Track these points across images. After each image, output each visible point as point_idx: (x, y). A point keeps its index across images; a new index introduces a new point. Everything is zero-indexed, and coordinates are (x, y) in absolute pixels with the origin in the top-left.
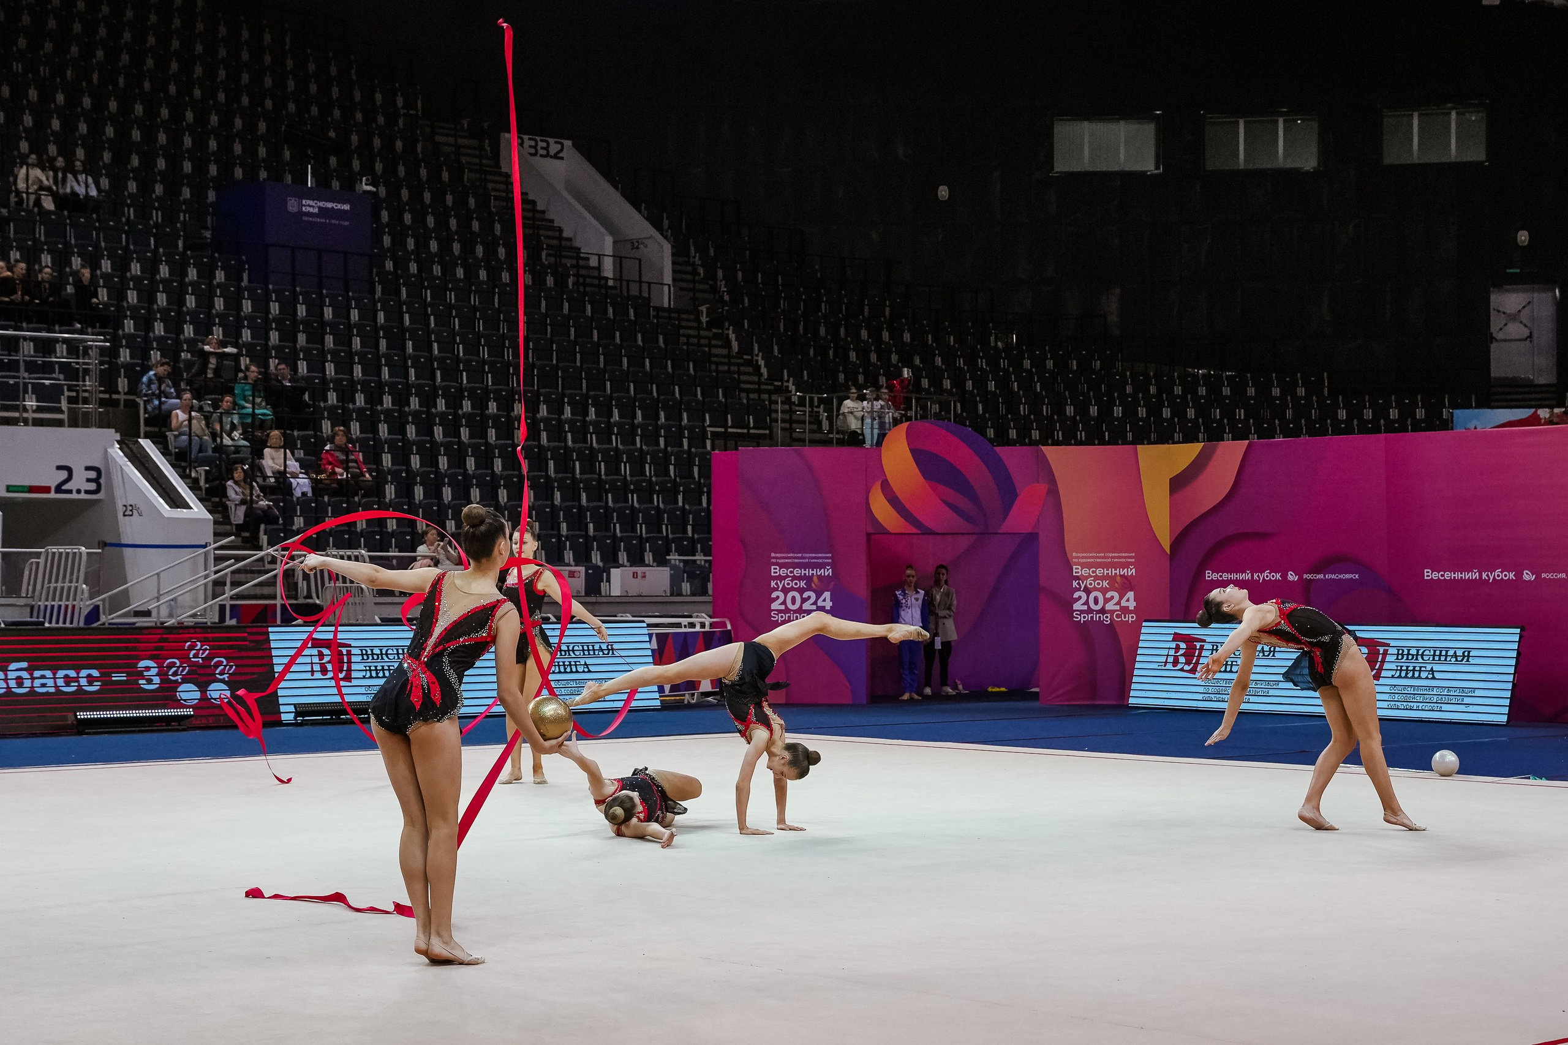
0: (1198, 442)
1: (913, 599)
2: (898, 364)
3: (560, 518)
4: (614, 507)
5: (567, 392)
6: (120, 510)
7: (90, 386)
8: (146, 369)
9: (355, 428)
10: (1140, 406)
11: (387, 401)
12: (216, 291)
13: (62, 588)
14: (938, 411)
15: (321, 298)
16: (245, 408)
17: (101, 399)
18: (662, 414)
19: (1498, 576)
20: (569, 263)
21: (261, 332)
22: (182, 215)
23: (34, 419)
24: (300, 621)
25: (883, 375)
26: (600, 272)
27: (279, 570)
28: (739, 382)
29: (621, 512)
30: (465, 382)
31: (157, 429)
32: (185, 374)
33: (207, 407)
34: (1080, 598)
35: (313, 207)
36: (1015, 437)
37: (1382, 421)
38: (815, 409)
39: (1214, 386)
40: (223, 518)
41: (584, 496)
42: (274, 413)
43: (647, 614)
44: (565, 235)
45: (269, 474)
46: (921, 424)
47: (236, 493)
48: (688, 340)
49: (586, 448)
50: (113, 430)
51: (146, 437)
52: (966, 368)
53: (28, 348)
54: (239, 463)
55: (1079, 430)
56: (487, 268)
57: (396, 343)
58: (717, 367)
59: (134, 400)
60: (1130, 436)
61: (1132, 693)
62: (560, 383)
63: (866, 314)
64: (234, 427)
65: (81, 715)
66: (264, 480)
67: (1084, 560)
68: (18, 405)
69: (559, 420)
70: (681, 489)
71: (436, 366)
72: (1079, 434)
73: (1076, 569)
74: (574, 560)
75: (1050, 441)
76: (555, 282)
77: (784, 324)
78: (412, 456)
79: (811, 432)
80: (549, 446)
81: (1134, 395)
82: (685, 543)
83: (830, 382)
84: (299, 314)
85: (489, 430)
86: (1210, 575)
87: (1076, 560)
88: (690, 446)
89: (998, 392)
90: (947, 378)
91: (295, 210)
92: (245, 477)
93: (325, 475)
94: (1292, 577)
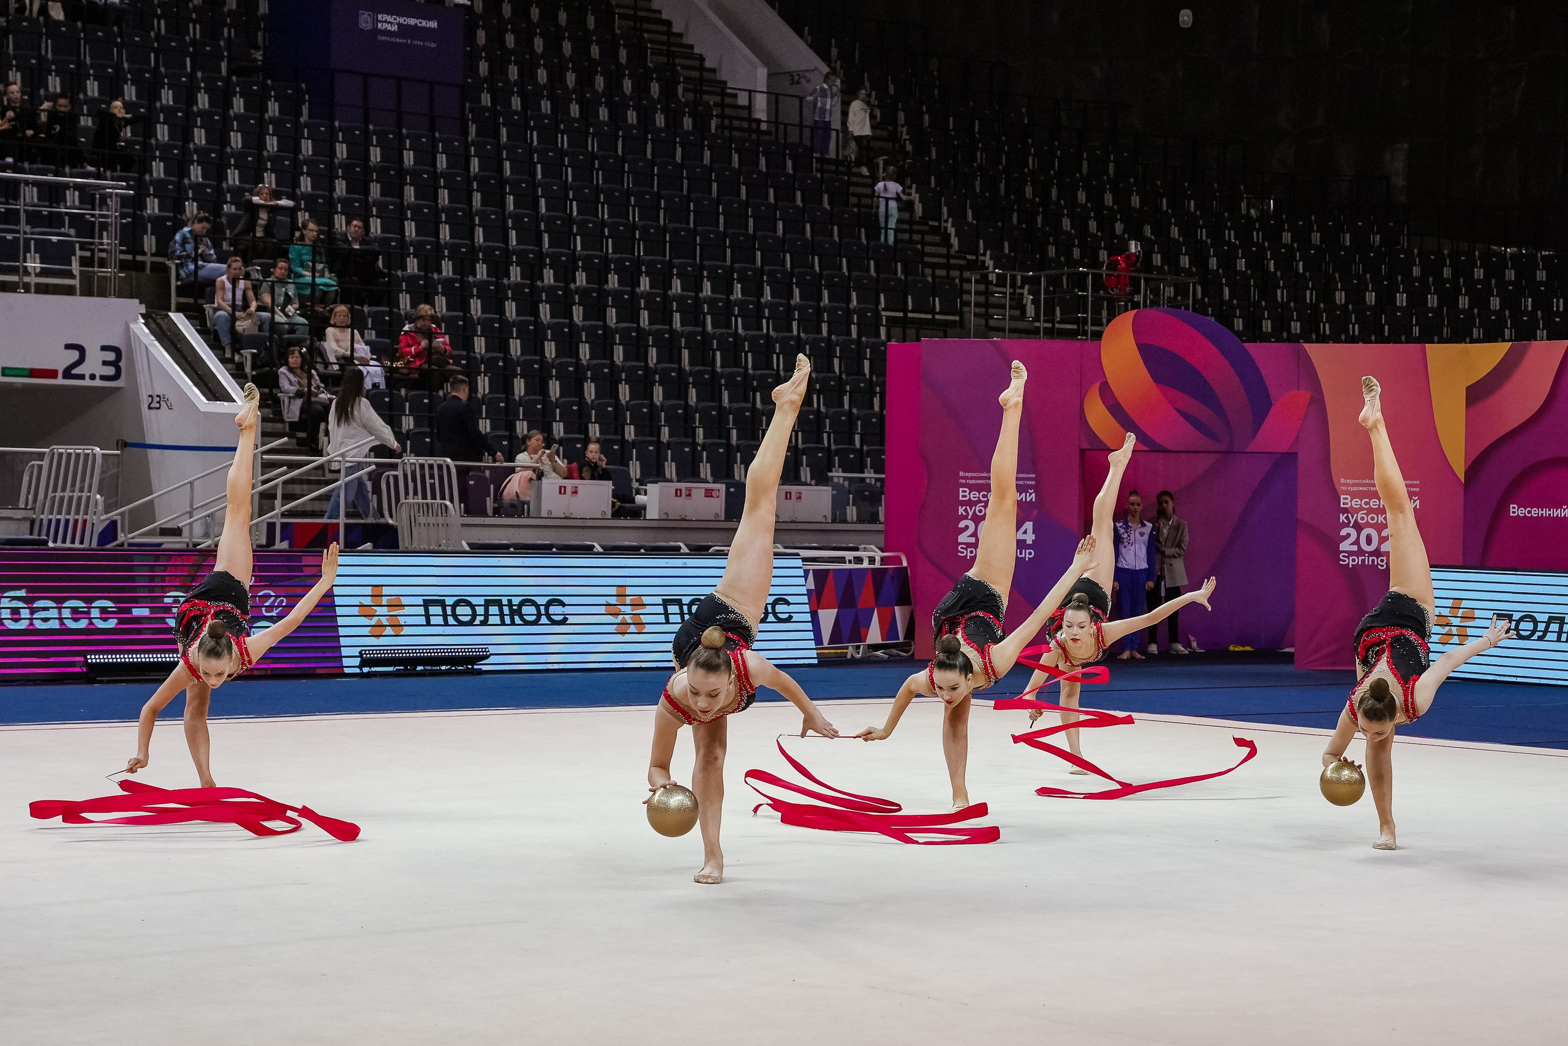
0: (1504, 341)
1: (1137, 534)
3: (695, 423)
5: (707, 263)
6: (145, 402)
7: (108, 244)
8: (179, 225)
9: (441, 302)
10: (1430, 293)
11: (482, 271)
12: (268, 127)
13: (71, 498)
14: (1172, 295)
15: (401, 139)
16: (304, 276)
17: (121, 260)
18: (825, 293)
20: (712, 100)
21: (325, 181)
22: (226, 30)
23: (37, 285)
24: (368, 546)
25: (1105, 249)
26: (750, 113)
28: (924, 254)
30: (579, 248)
31: (191, 301)
32: (228, 231)
33: (256, 271)
34: (1348, 535)
35: (391, 23)
36: (1270, 330)
38: (1018, 291)
39: (1526, 268)
40: (274, 413)
41: (726, 395)
42: (340, 284)
43: (800, 545)
44: (708, 64)
45: (332, 359)
46: (1153, 312)
47: (291, 383)
48: (859, 201)
49: (729, 335)
50: (137, 301)
51: (178, 310)
52: (1209, 241)
53: (30, 195)
54: (295, 346)
55: (1352, 324)
56: (609, 105)
57: (494, 198)
59: (164, 263)
60: (1416, 331)
62: (698, 252)
63: (1085, 170)
64: (288, 300)
65: (93, 659)
66: (326, 367)
67: (1352, 488)
68: (18, 266)
69: (697, 299)
70: (848, 388)
71: (543, 228)
72: (1351, 326)
73: (1344, 499)
74: (712, 476)
75: (1314, 336)
76: (694, 125)
77: (981, 182)
78: (511, 340)
79: (1012, 318)
80: (683, 331)
81: (1423, 279)
82: (852, 456)
83: (1037, 256)
84: (372, 158)
85: (609, 310)
86: (1514, 510)
87: (1344, 488)
88: (859, 335)
89: (1249, 272)
90: (1185, 254)
91: (369, 27)
92: (302, 363)
93: (401, 363)
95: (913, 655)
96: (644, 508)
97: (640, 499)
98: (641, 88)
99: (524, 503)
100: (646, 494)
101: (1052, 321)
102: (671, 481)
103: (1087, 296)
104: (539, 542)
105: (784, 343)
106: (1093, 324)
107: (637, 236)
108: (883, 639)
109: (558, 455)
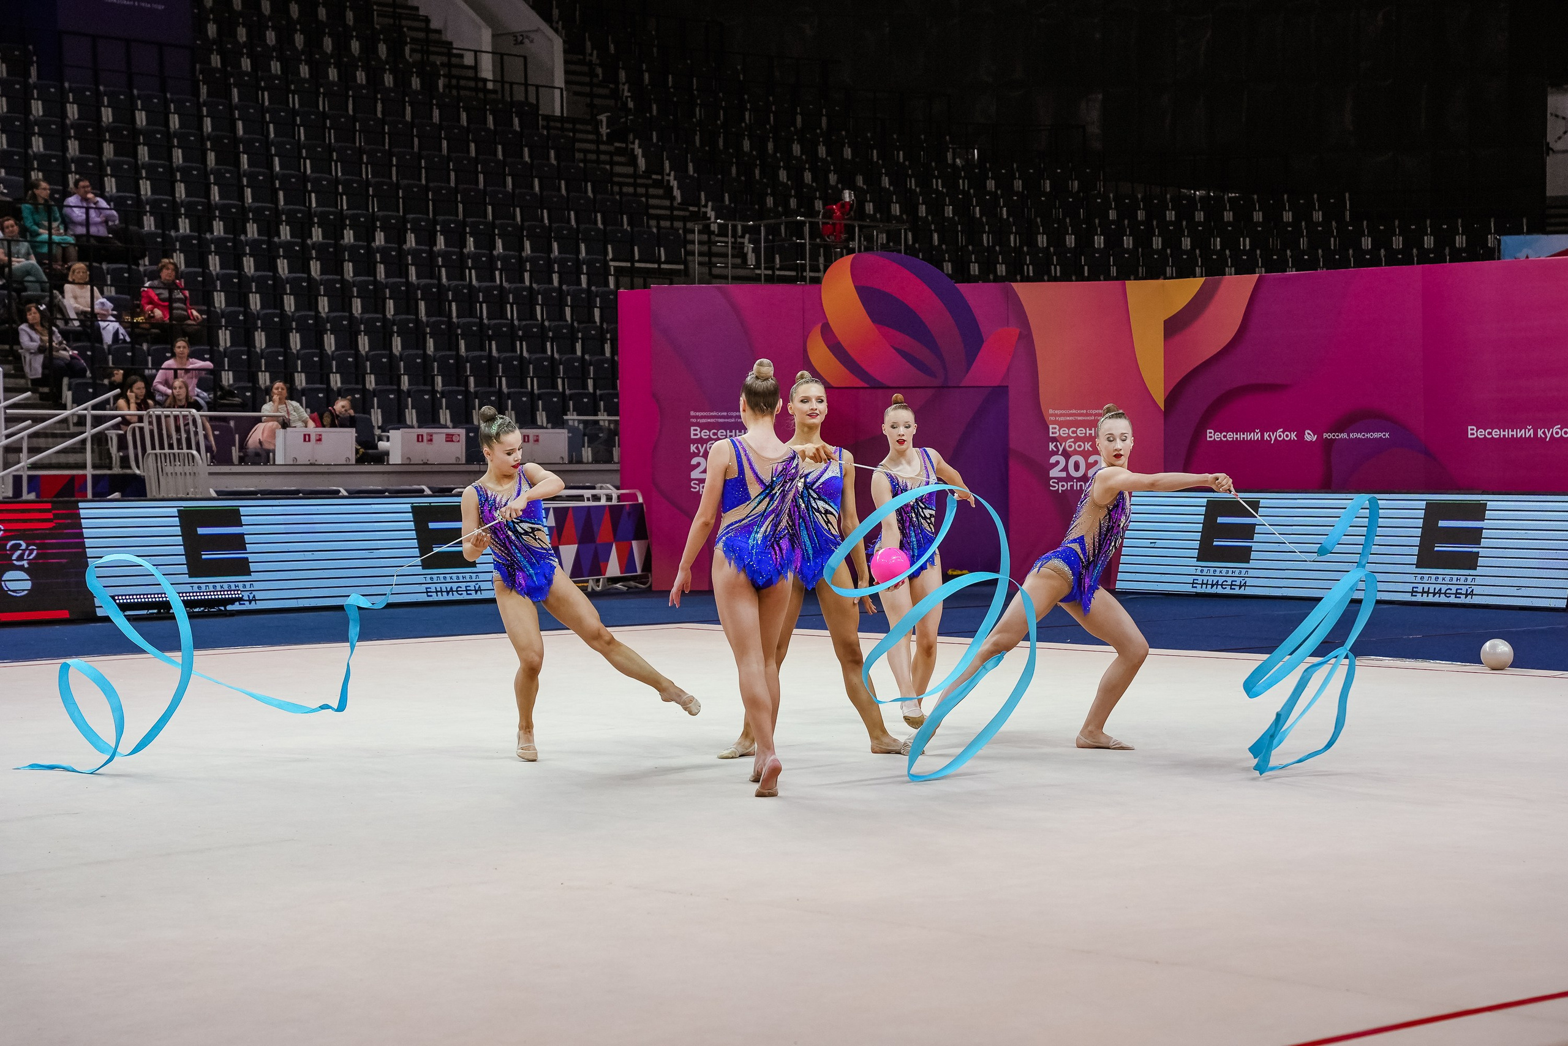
0: (1195, 277)
2: (837, 184)
3: (434, 371)
4: (499, 358)
5: (440, 218)
9: (179, 259)
10: (1126, 235)
11: (218, 228)
14: (885, 241)
15: (132, 100)
16: (39, 234)
18: (555, 245)
19: (1557, 433)
20: (439, 60)
21: (57, 141)
24: (117, 495)
25: (820, 198)
26: (476, 72)
27: (89, 432)
28: (648, 206)
29: (507, 364)
30: (314, 205)
34: (1058, 463)
36: (977, 273)
37: (1415, 251)
38: (739, 240)
39: (1213, 209)
40: (15, 369)
41: (462, 343)
44: (434, 25)
45: (73, 315)
46: (868, 257)
47: (32, 339)
48: (585, 156)
49: (464, 287)
52: (918, 190)
54: (34, 303)
55: (1053, 264)
56: (338, 66)
57: (228, 157)
58: (621, 189)
60: (1114, 271)
61: (1120, 576)
62: (431, 208)
63: (799, 124)
67: (1062, 419)
69: (431, 253)
70: (580, 335)
71: (277, 186)
72: (1053, 267)
73: (1053, 428)
74: (452, 421)
75: (1018, 277)
76: (422, 84)
77: (700, 137)
78: (251, 295)
79: (734, 266)
80: (418, 284)
81: (1119, 222)
82: (585, 400)
83: (757, 207)
84: (104, 119)
85: (346, 264)
86: (1212, 435)
87: (1053, 418)
88: (589, 284)
89: (956, 218)
90: (896, 203)
92: (41, 320)
93: (143, 318)
94: (1309, 436)
95: (650, 586)
96: (387, 453)
98: (369, 48)
99: (268, 452)
100: (388, 440)
101: (773, 269)
102: (412, 427)
103: (805, 243)
104: (285, 488)
105: (517, 293)
106: (810, 271)
107: (371, 193)
108: (621, 573)
109: (301, 405)
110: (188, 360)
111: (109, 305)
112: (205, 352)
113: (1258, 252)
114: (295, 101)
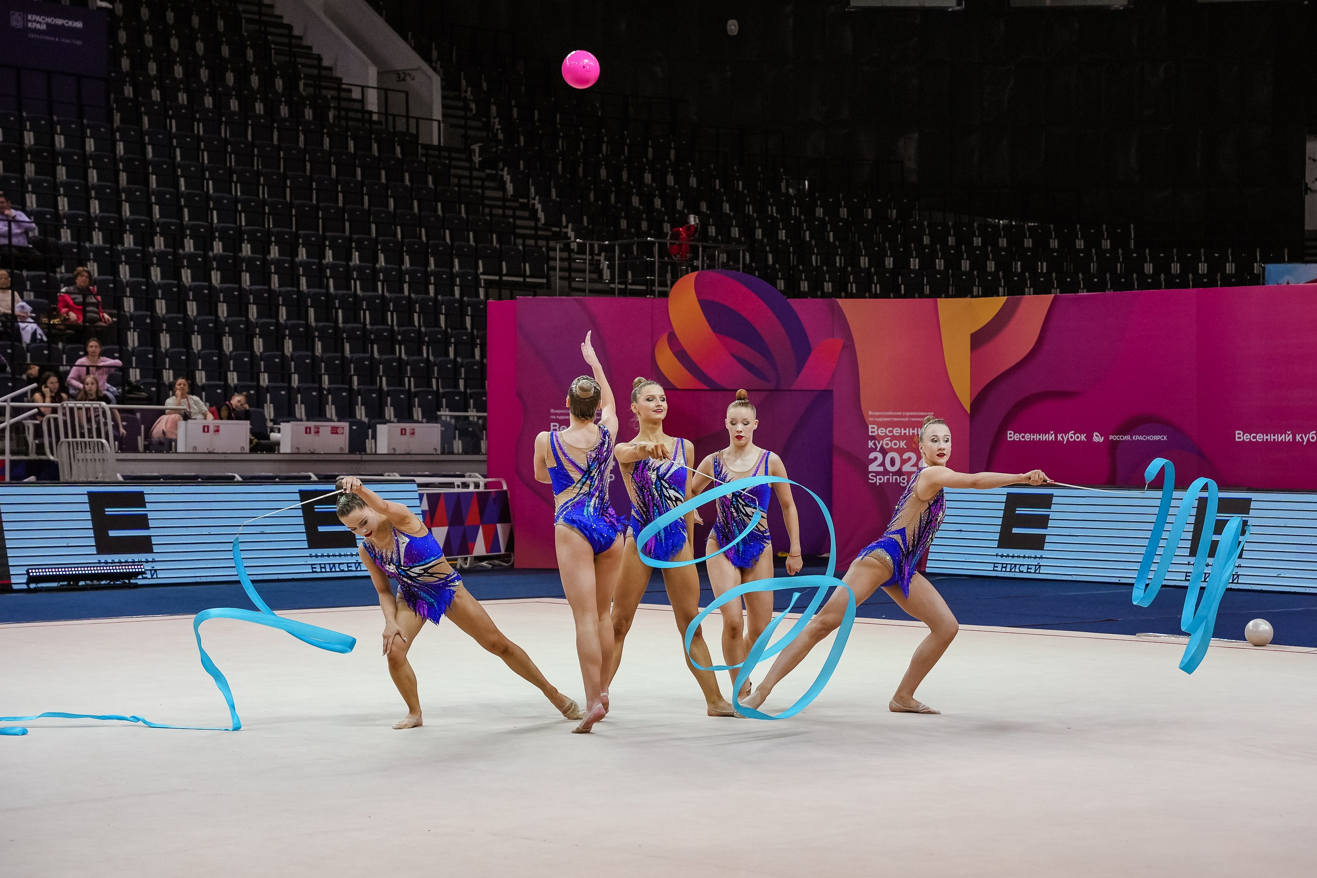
0: (998, 296)
2: (683, 209)
3: (321, 371)
4: (380, 359)
5: (329, 234)
9: (93, 267)
10: (938, 258)
11: (129, 240)
14: (725, 260)
15: (52, 125)
18: (432, 260)
20: (330, 94)
25: (668, 222)
26: (363, 106)
27: (8, 421)
28: (515, 227)
29: (387, 364)
30: (215, 221)
34: (876, 459)
35: (40, 23)
36: (806, 289)
37: (1190, 276)
38: (596, 257)
39: (1015, 237)
41: (347, 346)
43: (417, 473)
44: (326, 63)
46: (712, 274)
48: (459, 181)
49: (350, 296)
52: (755, 215)
55: (873, 283)
56: (238, 98)
57: (139, 177)
58: (491, 211)
60: (927, 290)
62: (321, 224)
63: (650, 155)
67: (881, 419)
69: (320, 265)
70: (453, 340)
71: (183, 203)
72: (873, 286)
73: (872, 428)
74: (336, 416)
75: (843, 294)
76: (314, 115)
77: (562, 166)
78: (157, 301)
80: (309, 292)
81: (932, 246)
82: (457, 398)
83: (612, 228)
84: (26, 142)
85: (243, 274)
86: (1012, 436)
87: (872, 419)
88: (462, 295)
89: (789, 241)
90: (736, 227)
91: (19, 25)
93: (58, 320)
94: (1097, 438)
95: (513, 564)
96: (278, 444)
97: (274, 436)
98: (267, 82)
99: (170, 441)
100: (279, 432)
101: (625, 283)
102: (301, 420)
103: (655, 261)
104: (186, 474)
105: (397, 302)
106: (660, 285)
107: (267, 211)
108: (487, 552)
109: (201, 399)
110: (99, 358)
111: (28, 308)
112: (114, 351)
113: (1054, 275)
114: (199, 128)
